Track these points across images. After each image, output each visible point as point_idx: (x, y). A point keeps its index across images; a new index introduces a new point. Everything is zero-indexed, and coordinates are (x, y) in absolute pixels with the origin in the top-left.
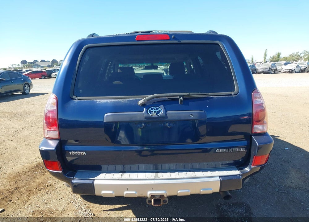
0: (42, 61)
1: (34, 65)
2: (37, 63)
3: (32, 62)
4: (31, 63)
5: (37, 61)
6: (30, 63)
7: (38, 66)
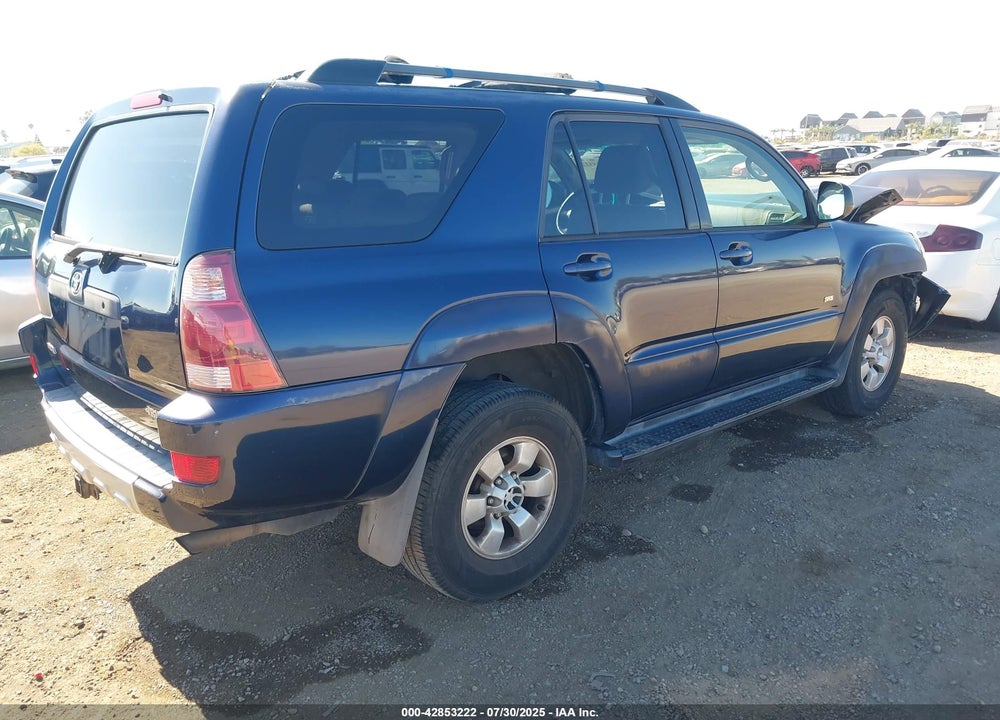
0: (871, 115)
1: (840, 132)
2: (851, 123)
3: (837, 119)
4: (832, 123)
5: (853, 116)
6: (827, 122)
7: (853, 132)
